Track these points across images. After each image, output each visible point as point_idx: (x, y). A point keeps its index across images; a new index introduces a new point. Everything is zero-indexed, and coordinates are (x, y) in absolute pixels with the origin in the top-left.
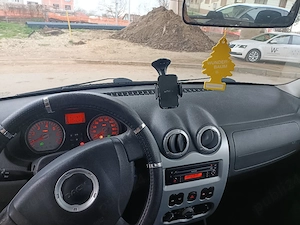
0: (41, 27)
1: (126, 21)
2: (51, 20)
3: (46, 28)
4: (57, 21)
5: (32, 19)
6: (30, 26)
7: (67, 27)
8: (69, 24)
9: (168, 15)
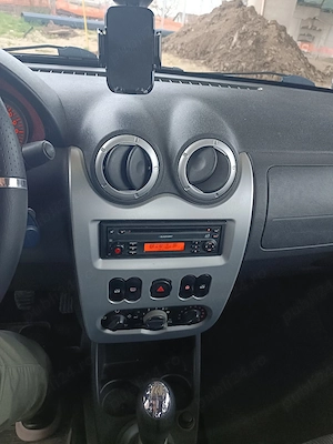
0: (44, 22)
1: (178, 25)
2: (61, 12)
3: (51, 25)
4: (68, 14)
5: (32, 8)
6: (29, 20)
7: (81, 27)
8: (85, 21)
9: (245, 15)
